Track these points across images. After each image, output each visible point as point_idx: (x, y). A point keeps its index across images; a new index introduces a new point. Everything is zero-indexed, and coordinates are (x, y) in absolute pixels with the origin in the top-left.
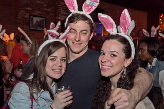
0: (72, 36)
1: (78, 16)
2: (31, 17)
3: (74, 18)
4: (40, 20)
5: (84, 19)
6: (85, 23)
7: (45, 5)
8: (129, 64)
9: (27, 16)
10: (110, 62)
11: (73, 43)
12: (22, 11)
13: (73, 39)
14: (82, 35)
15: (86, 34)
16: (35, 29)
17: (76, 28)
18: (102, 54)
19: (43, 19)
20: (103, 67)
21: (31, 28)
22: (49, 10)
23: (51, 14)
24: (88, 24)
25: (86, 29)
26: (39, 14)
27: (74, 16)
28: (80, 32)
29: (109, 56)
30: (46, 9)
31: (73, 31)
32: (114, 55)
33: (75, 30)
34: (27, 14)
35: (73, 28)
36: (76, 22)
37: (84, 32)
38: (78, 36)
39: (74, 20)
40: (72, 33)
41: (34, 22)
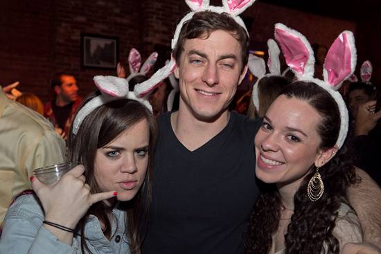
0: (195, 72)
1: (212, 18)
2: (85, 38)
3: (200, 24)
4: (106, 45)
5: (228, 25)
6: (231, 37)
7: (117, 11)
8: (327, 161)
9: (76, 36)
10: (282, 152)
11: (196, 90)
12: (64, 25)
13: (197, 81)
14: (222, 68)
15: (232, 67)
16: (94, 65)
17: (207, 51)
18: (266, 126)
19: (113, 43)
20: (264, 159)
21: (85, 64)
22: (125, 21)
23: (131, 31)
24: (237, 39)
25: (233, 53)
26: (103, 31)
27: (200, 18)
28: (217, 62)
29: (283, 136)
30: (119, 20)
31: (198, 57)
32: (295, 139)
33: (204, 56)
34: (75, 30)
35: (197, 49)
36: (205, 34)
37: (227, 61)
38: (212, 71)
39: (202, 28)
40: (196, 64)
41: (93, 49)
